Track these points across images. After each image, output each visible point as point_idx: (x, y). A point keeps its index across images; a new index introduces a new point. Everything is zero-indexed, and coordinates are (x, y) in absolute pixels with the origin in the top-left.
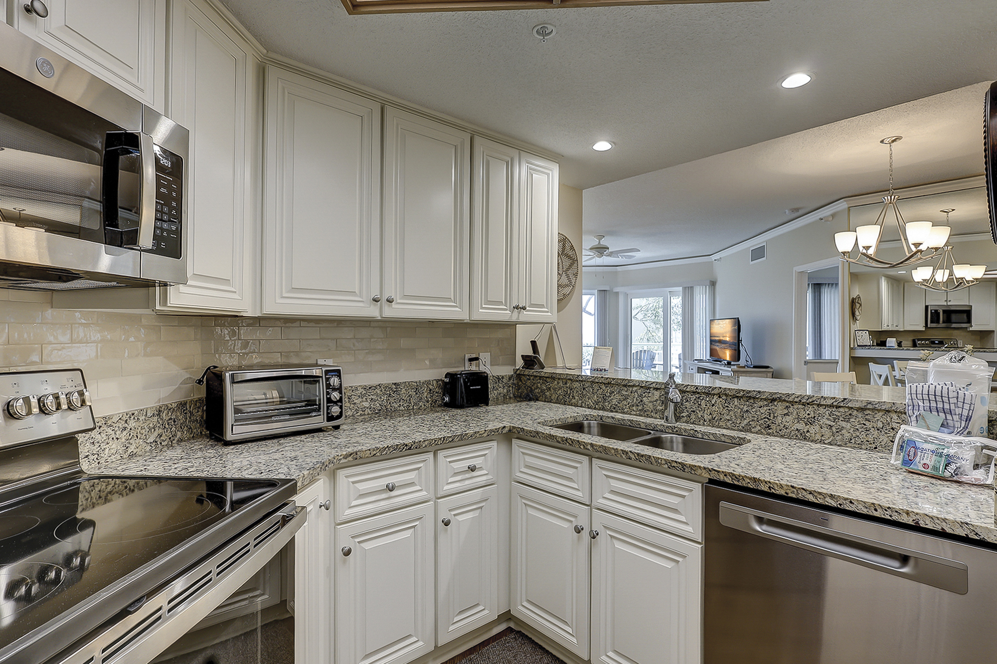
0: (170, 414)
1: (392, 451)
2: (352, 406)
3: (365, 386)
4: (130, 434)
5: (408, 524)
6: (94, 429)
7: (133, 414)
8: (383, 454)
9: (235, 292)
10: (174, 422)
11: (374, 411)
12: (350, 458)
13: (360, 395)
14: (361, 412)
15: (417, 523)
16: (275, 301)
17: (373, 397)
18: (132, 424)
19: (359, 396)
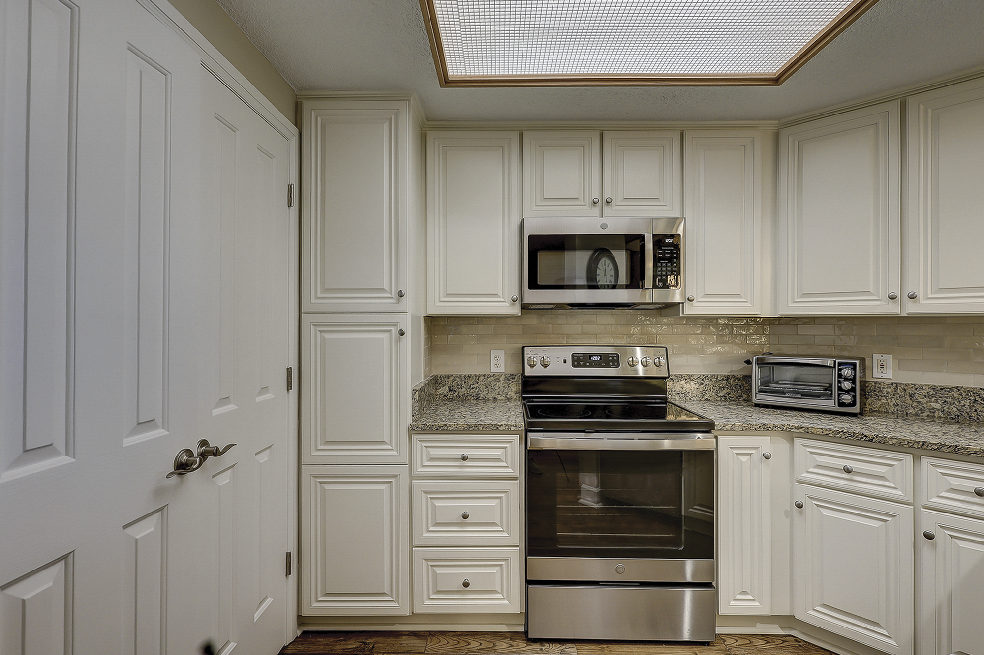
0: (736, 381)
1: (847, 437)
2: (915, 404)
3: (935, 386)
4: (705, 388)
5: (883, 516)
6: (668, 378)
7: (707, 376)
8: (836, 436)
9: (747, 302)
10: (741, 387)
11: (948, 415)
12: (801, 431)
13: (927, 394)
14: (929, 413)
15: (889, 519)
16: (788, 305)
17: (947, 400)
18: (707, 382)
19: (925, 396)
